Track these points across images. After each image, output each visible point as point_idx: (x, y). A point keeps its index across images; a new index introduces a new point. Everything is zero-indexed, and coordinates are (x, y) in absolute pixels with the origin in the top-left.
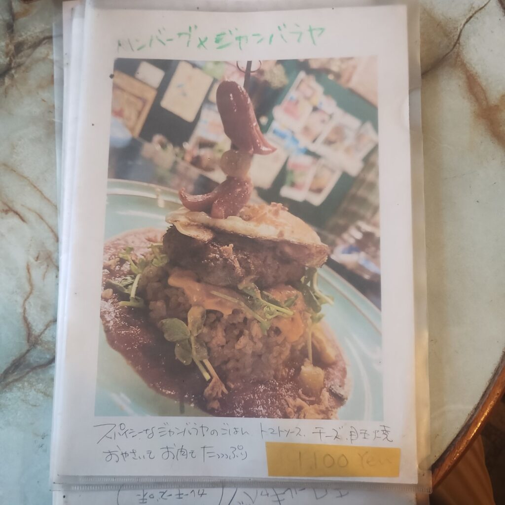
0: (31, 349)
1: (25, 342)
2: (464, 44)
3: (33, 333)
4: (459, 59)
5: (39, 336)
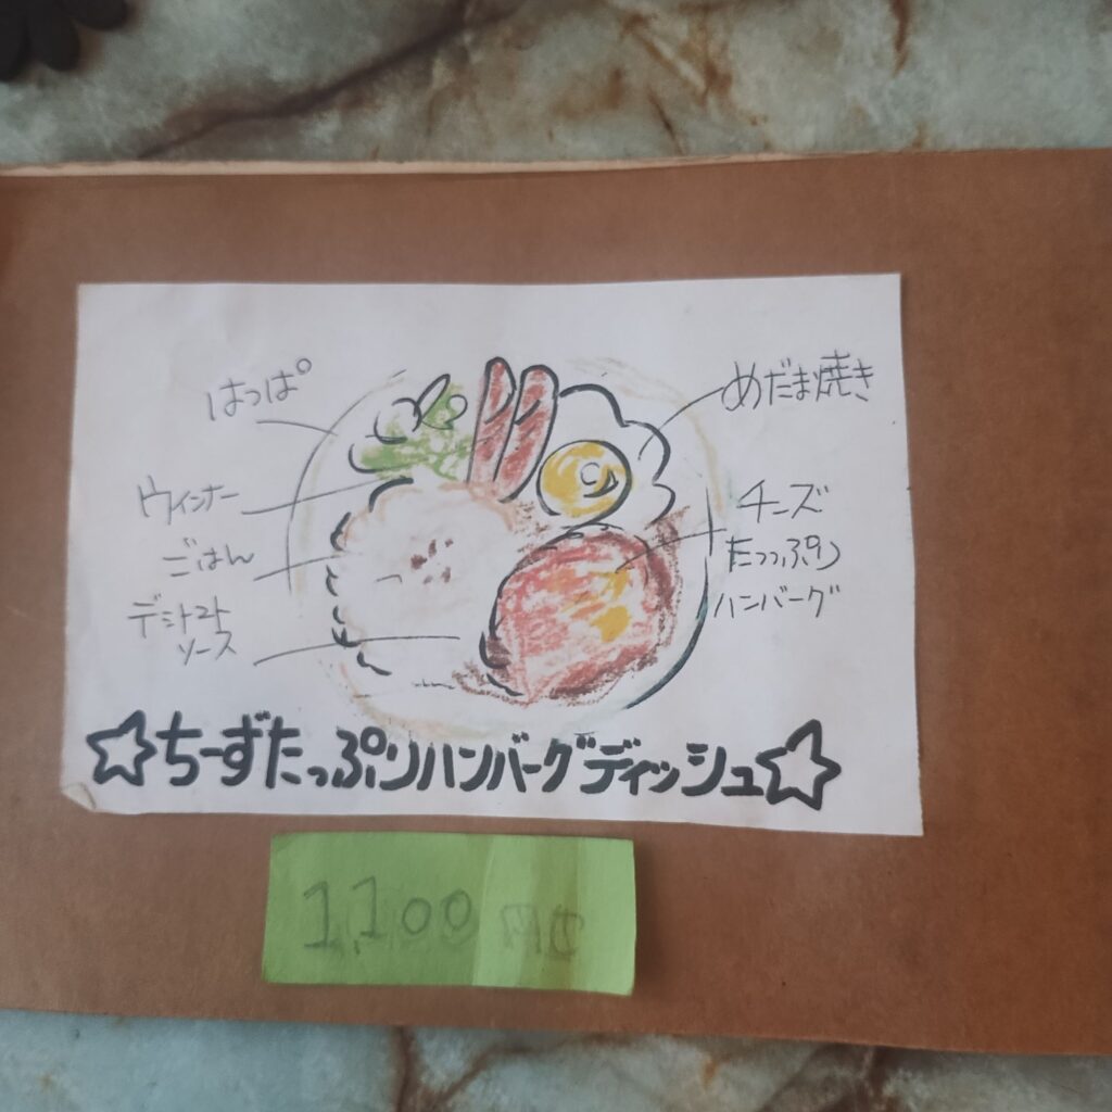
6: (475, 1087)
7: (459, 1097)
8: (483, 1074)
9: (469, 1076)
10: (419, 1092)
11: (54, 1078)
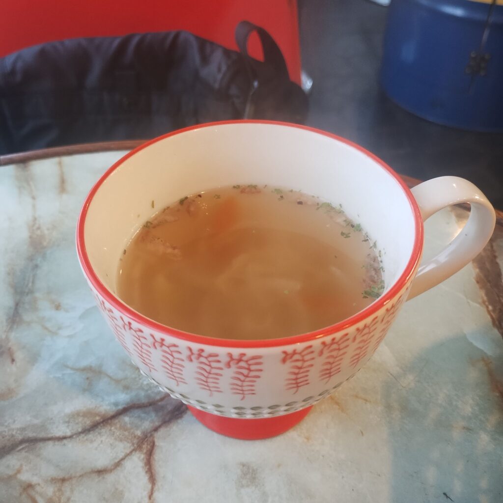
0: (150, 432)
1: (159, 443)
3: (143, 456)
5: (134, 450)
6: (121, 455)
7: (128, 451)
8: (117, 461)
9: (123, 459)
10: (145, 451)
11: (305, 440)
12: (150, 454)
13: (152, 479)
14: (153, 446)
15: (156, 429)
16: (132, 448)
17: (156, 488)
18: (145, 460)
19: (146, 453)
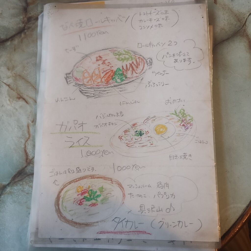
1: (25, 162)
2: (248, 25)
4: (245, 33)
12: (27, 159)
13: (25, 151)
14: (26, 161)
15: (26, 167)
16: (33, 160)
17: (24, 148)
18: (28, 156)
19: (28, 159)
